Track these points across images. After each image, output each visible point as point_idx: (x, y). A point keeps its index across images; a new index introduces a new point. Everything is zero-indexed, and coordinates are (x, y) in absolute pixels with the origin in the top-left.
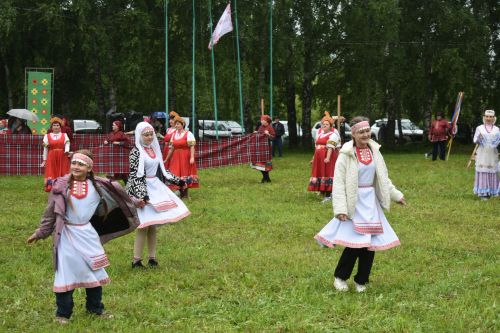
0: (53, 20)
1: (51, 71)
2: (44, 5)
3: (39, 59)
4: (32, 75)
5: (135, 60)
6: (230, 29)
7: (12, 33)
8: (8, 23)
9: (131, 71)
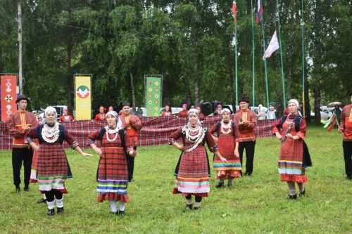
0: (161, 45)
1: (161, 77)
2: (156, 35)
3: (152, 69)
4: (149, 79)
5: (212, 69)
6: (277, 47)
7: (136, 53)
8: (134, 48)
9: (210, 75)
